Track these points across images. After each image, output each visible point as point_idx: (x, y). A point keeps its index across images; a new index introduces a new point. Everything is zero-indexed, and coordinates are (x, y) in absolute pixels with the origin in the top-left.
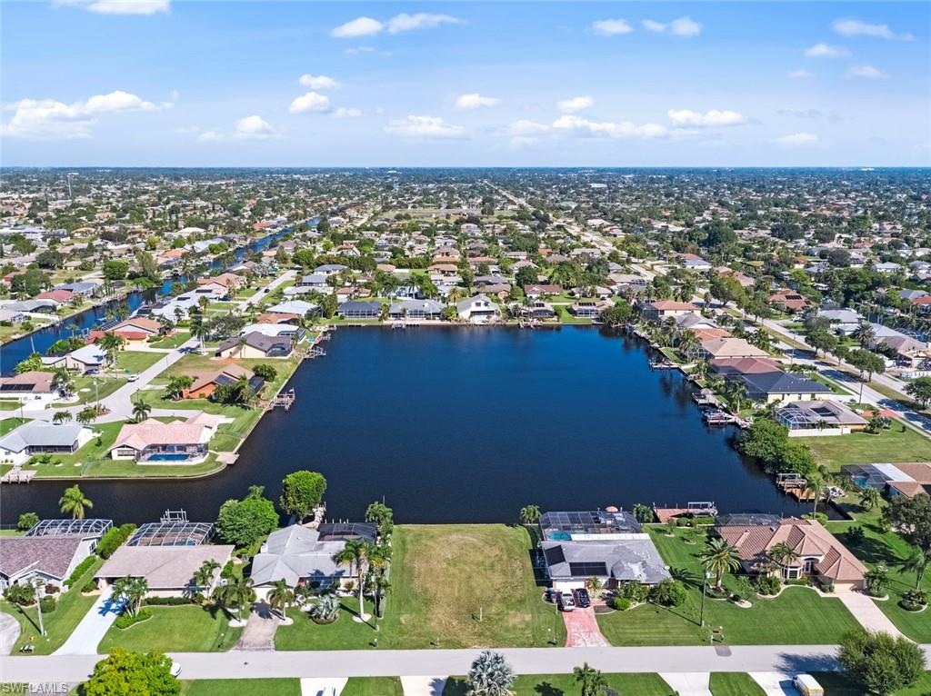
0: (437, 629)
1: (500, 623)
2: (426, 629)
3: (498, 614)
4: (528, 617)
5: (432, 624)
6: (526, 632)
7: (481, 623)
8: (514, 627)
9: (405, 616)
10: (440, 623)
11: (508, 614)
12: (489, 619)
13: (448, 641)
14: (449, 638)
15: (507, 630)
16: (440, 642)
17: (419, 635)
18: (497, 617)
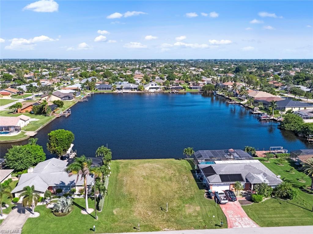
0: (138, 217)
1: (180, 212)
2: (130, 217)
3: (178, 207)
4: (198, 208)
5: (135, 215)
6: (198, 218)
7: (168, 213)
8: (190, 215)
9: (117, 209)
10: (140, 214)
11: (184, 207)
12: (173, 210)
13: (146, 226)
14: (147, 224)
15: (185, 217)
16: (140, 226)
17: (126, 222)
18: (178, 209)
